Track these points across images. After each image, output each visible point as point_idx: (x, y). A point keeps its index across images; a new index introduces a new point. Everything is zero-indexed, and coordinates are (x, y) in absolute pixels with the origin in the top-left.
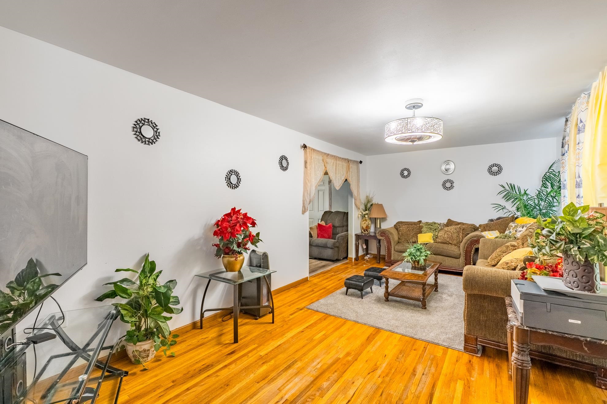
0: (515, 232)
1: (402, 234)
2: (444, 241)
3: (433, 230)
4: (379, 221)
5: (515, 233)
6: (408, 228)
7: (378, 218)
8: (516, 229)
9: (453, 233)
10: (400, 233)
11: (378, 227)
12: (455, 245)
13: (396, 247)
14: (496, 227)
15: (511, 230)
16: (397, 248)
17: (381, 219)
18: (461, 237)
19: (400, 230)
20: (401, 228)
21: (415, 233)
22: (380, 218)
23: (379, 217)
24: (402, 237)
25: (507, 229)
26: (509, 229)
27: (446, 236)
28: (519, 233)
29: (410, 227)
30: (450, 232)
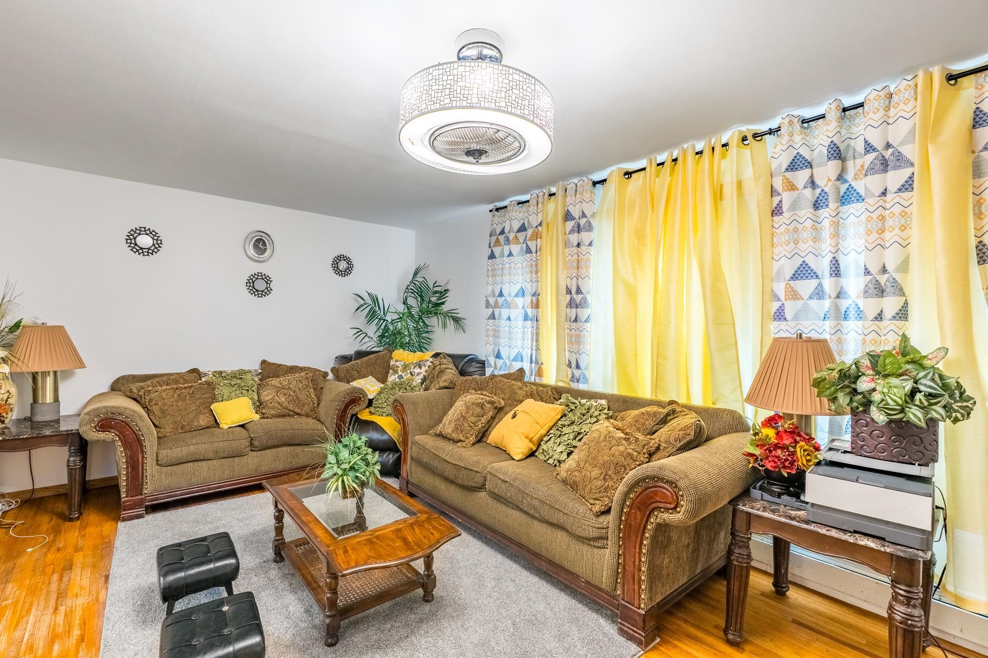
0: (409, 375)
1: (162, 411)
2: (285, 411)
3: (248, 390)
4: (49, 381)
5: (412, 378)
6: (174, 392)
7: (45, 374)
8: (409, 371)
9: (297, 390)
10: (155, 409)
11: (49, 399)
12: (307, 416)
13: (163, 453)
14: (369, 369)
15: (400, 373)
16: (167, 456)
17: (59, 374)
18: (313, 396)
19: (151, 400)
20: (152, 395)
21: (202, 404)
22: (55, 372)
23: (52, 370)
24: (163, 421)
25: (391, 371)
26: (396, 372)
27: (283, 399)
28: (418, 378)
29: (181, 388)
30: (290, 388)
